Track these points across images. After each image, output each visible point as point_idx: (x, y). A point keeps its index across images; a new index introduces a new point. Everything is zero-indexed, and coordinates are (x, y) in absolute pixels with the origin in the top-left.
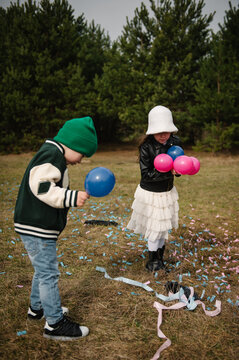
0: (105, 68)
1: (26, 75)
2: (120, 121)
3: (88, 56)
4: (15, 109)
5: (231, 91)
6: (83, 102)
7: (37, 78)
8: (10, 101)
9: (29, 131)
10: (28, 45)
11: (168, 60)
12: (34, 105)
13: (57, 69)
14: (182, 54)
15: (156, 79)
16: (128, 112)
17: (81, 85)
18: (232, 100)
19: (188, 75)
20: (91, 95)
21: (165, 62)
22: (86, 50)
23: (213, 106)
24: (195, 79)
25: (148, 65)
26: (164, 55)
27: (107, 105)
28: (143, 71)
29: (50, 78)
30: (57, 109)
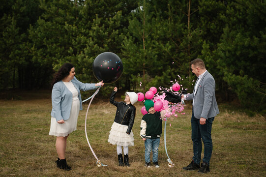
0: (40, 21)
5: (153, 48)
11: (99, 17)
14: (112, 11)
15: (88, 33)
16: (62, 64)
17: (16, 35)
18: (154, 56)
19: (117, 30)
20: (26, 45)
21: (95, 19)
22: (21, 3)
23: (138, 61)
24: (125, 34)
25: (80, 19)
26: (95, 13)
27: (41, 55)
28: (76, 25)
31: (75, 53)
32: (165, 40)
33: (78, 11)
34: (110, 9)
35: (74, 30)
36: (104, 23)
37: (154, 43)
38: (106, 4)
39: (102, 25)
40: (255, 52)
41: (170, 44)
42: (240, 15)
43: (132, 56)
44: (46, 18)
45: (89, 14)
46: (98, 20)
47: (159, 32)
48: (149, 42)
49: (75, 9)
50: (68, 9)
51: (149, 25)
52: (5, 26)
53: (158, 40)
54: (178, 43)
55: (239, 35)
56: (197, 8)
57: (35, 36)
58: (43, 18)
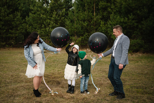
0: (30, 14)
3: (23, 9)
5: (79, 24)
6: (21, 27)
7: (1, 18)
11: (56, 11)
13: (10, 14)
14: (61, 9)
15: (51, 18)
16: (39, 32)
17: (21, 20)
18: (80, 28)
19: (64, 17)
20: (25, 24)
21: (54, 12)
22: (23, 6)
23: (73, 30)
24: (67, 19)
25: (48, 13)
26: (54, 9)
27: (31, 28)
28: (46, 15)
29: (7, 18)
30: (10, 30)
31: (45, 27)
32: (84, 21)
33: (46, 9)
34: (60, 8)
35: (45, 17)
36: (58, 14)
37: (79, 22)
38: (59, 6)
40: (126, 25)
41: (87, 22)
42: (117, 9)
43: (70, 28)
45: (51, 10)
47: (81, 17)
48: (77, 22)
50: (42, 8)
51: (77, 14)
52: (16, 16)
53: (81, 20)
54: (90, 22)
55: (118, 17)
56: (98, 6)
57: (29, 21)
58: (32, 13)
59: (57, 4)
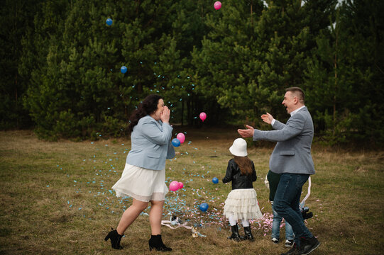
0: (205, 42)
1: (111, 48)
2: (219, 105)
3: (186, 26)
4: (96, 88)
5: (347, 76)
6: (176, 80)
7: (124, 52)
8: (91, 78)
9: (111, 113)
10: (116, 14)
11: (279, 36)
12: (119, 83)
13: (148, 43)
15: (265, 56)
16: (228, 96)
17: (176, 60)
18: (348, 87)
19: (302, 53)
20: (187, 72)
21: (274, 37)
22: (184, 19)
23: (325, 93)
25: (255, 39)
26: (273, 29)
27: (206, 84)
28: (249, 46)
29: (139, 53)
30: (145, 89)
31: (246, 82)
33: (253, 29)
34: (294, 25)
35: (246, 53)
36: (285, 43)
37: (349, 70)
38: (289, 19)
39: (282, 46)
41: (371, 71)
43: (317, 87)
44: (213, 38)
45: (266, 32)
46: (276, 39)
47: (355, 54)
48: (341, 68)
49: (249, 26)
50: (240, 25)
51: (343, 45)
52: (164, 49)
53: (355, 65)
57: (200, 61)
58: (210, 39)
59: (283, 14)
